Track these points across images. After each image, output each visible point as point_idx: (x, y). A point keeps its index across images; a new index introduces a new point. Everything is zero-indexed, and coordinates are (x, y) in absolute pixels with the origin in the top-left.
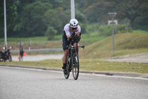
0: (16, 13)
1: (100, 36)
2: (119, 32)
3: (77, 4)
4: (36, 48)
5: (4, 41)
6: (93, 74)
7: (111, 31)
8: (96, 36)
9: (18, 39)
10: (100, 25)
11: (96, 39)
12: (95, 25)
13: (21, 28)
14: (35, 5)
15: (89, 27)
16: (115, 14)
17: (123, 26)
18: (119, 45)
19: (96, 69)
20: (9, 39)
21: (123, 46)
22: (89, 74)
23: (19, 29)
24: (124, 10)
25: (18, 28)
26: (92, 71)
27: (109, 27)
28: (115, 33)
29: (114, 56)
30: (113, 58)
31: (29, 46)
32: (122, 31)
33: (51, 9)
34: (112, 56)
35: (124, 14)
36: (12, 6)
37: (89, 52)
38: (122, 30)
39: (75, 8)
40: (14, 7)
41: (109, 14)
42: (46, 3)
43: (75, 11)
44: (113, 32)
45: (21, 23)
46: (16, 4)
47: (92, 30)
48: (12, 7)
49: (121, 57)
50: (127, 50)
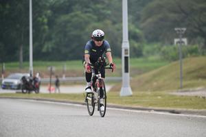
0: (46, 27)
1: (162, 60)
2: (189, 55)
3: (131, 17)
4: (73, 76)
5: (29, 66)
6: (153, 112)
7: (179, 53)
8: (157, 61)
9: (49, 63)
10: (162, 46)
11: (156, 64)
12: (156, 46)
13: (53, 49)
14: (72, 17)
15: (147, 48)
16: (184, 29)
17: (194, 47)
18: (189, 72)
19: (156, 105)
20: (35, 63)
21: (195, 74)
22: (147, 112)
23: (50, 50)
24: (197, 25)
25: (48, 48)
26: (150, 107)
27: (175, 49)
28: (183, 57)
29: (181, 88)
30: (180, 90)
31: (64, 72)
32: (194, 54)
33: (96, 21)
34: (179, 88)
35: (196, 31)
36: (41, 17)
37: (147, 82)
38: (193, 52)
39: (129, 21)
40: (43, 19)
41: (176, 29)
42: (88, 14)
43: (129, 26)
44: (181, 55)
45: (54, 41)
46: (46, 15)
47: (151, 53)
48: (40, 19)
49: (191, 89)
50: (200, 80)
